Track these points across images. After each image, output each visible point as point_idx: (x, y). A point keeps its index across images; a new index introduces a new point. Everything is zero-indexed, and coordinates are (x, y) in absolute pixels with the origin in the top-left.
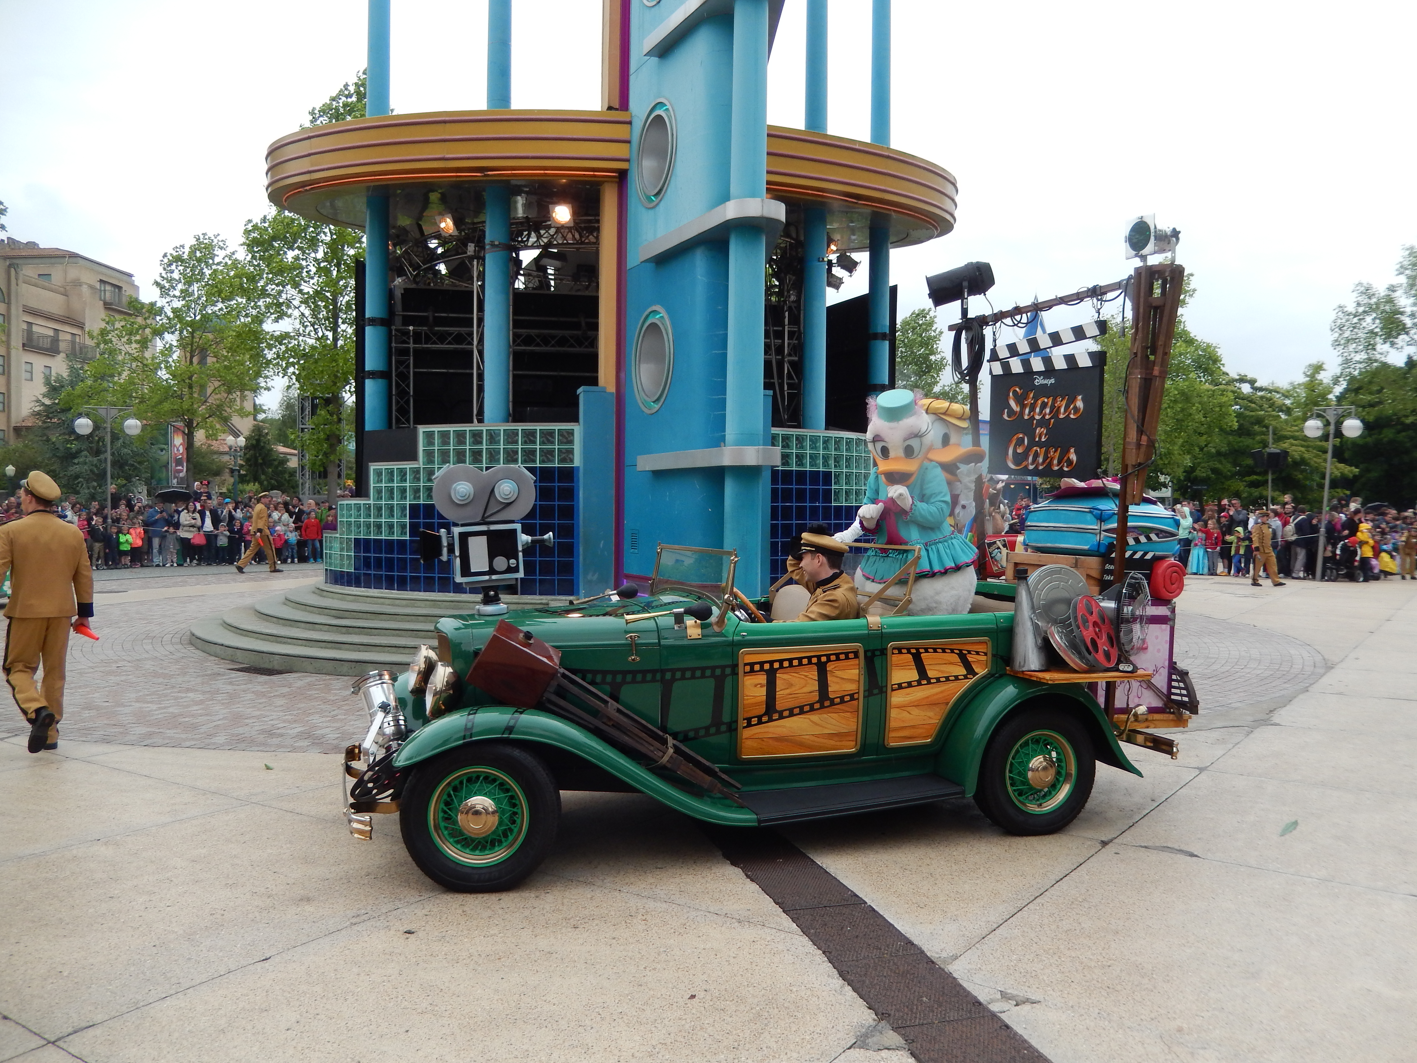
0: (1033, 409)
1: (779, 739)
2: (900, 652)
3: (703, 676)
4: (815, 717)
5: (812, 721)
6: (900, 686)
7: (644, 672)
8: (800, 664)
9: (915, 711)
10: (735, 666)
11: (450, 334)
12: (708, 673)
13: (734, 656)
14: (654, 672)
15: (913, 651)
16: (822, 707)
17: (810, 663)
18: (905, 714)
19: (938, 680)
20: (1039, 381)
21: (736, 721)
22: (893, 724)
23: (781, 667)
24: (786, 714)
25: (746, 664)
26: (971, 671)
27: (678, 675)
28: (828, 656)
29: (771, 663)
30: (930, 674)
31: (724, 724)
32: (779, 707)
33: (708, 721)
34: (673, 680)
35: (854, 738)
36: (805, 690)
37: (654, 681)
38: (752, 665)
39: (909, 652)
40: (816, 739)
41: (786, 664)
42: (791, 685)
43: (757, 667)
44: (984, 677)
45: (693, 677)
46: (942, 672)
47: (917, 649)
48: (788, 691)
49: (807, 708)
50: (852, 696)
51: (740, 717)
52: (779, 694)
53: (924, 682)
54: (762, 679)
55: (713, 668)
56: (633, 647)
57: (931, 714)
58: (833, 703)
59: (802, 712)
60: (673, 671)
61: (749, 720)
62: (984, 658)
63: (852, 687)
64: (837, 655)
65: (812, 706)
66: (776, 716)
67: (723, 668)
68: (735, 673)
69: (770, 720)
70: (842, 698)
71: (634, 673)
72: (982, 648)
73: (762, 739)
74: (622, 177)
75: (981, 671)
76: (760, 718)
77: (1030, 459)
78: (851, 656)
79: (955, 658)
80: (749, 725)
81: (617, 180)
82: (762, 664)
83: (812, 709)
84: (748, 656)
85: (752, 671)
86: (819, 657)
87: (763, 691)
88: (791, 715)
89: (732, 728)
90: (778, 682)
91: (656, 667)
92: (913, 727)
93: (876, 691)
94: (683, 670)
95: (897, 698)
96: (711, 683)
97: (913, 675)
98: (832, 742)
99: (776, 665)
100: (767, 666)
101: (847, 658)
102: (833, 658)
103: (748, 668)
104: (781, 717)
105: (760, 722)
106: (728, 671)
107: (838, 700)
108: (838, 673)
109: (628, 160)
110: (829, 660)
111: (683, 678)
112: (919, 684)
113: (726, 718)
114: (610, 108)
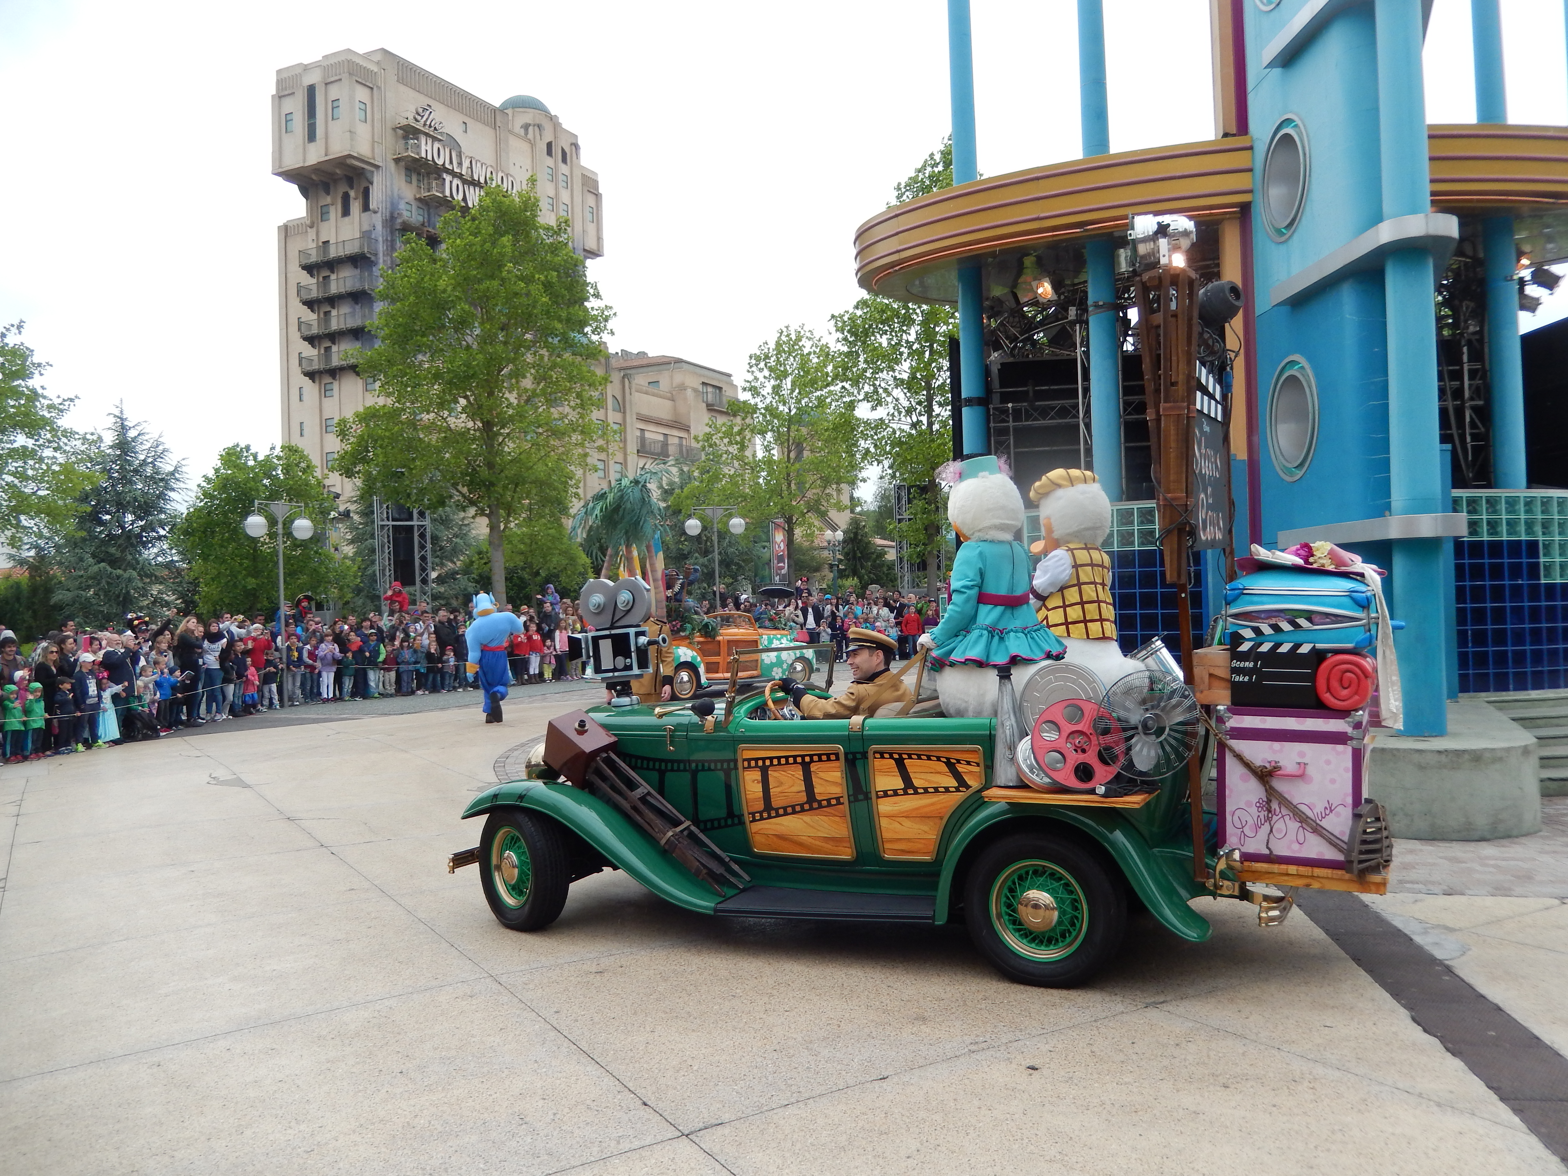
1: (782, 837)
2: (882, 757)
4: (806, 818)
5: (805, 822)
6: (886, 794)
8: (788, 763)
9: (906, 823)
10: (736, 761)
11: (1053, 408)
13: (736, 751)
15: (896, 756)
16: (811, 808)
17: (796, 762)
18: (897, 825)
19: (926, 790)
22: (885, 834)
23: (772, 764)
24: (781, 812)
25: (744, 760)
26: (962, 783)
28: (812, 756)
29: (764, 760)
30: (916, 783)
32: (775, 804)
33: (725, 813)
35: (848, 845)
36: (794, 789)
38: (749, 761)
39: (891, 757)
40: (814, 841)
41: (775, 762)
42: (782, 784)
43: (753, 763)
46: (929, 781)
47: (900, 755)
48: (780, 790)
49: (798, 808)
50: (837, 799)
51: (746, 811)
52: (773, 791)
53: (910, 792)
54: (757, 775)
57: (926, 828)
58: (821, 806)
59: (795, 812)
63: (836, 791)
64: (820, 756)
65: (802, 806)
66: (773, 813)
70: (828, 801)
72: (973, 758)
73: (767, 835)
74: (1245, 211)
75: (975, 784)
76: (761, 813)
78: (833, 757)
79: (943, 767)
80: (754, 820)
81: (1239, 215)
82: (756, 760)
83: (803, 810)
84: (746, 751)
85: (749, 766)
86: (803, 757)
87: (760, 787)
88: (786, 813)
90: (771, 780)
92: (907, 840)
93: (860, 796)
94: (703, 762)
95: (883, 806)
97: (898, 783)
98: (832, 847)
99: (768, 763)
100: (760, 763)
101: (829, 760)
102: (816, 758)
103: (746, 764)
104: (778, 815)
105: (762, 818)
107: (825, 803)
108: (822, 775)
109: (1250, 191)
110: (813, 760)
112: (906, 793)
114: (1226, 135)
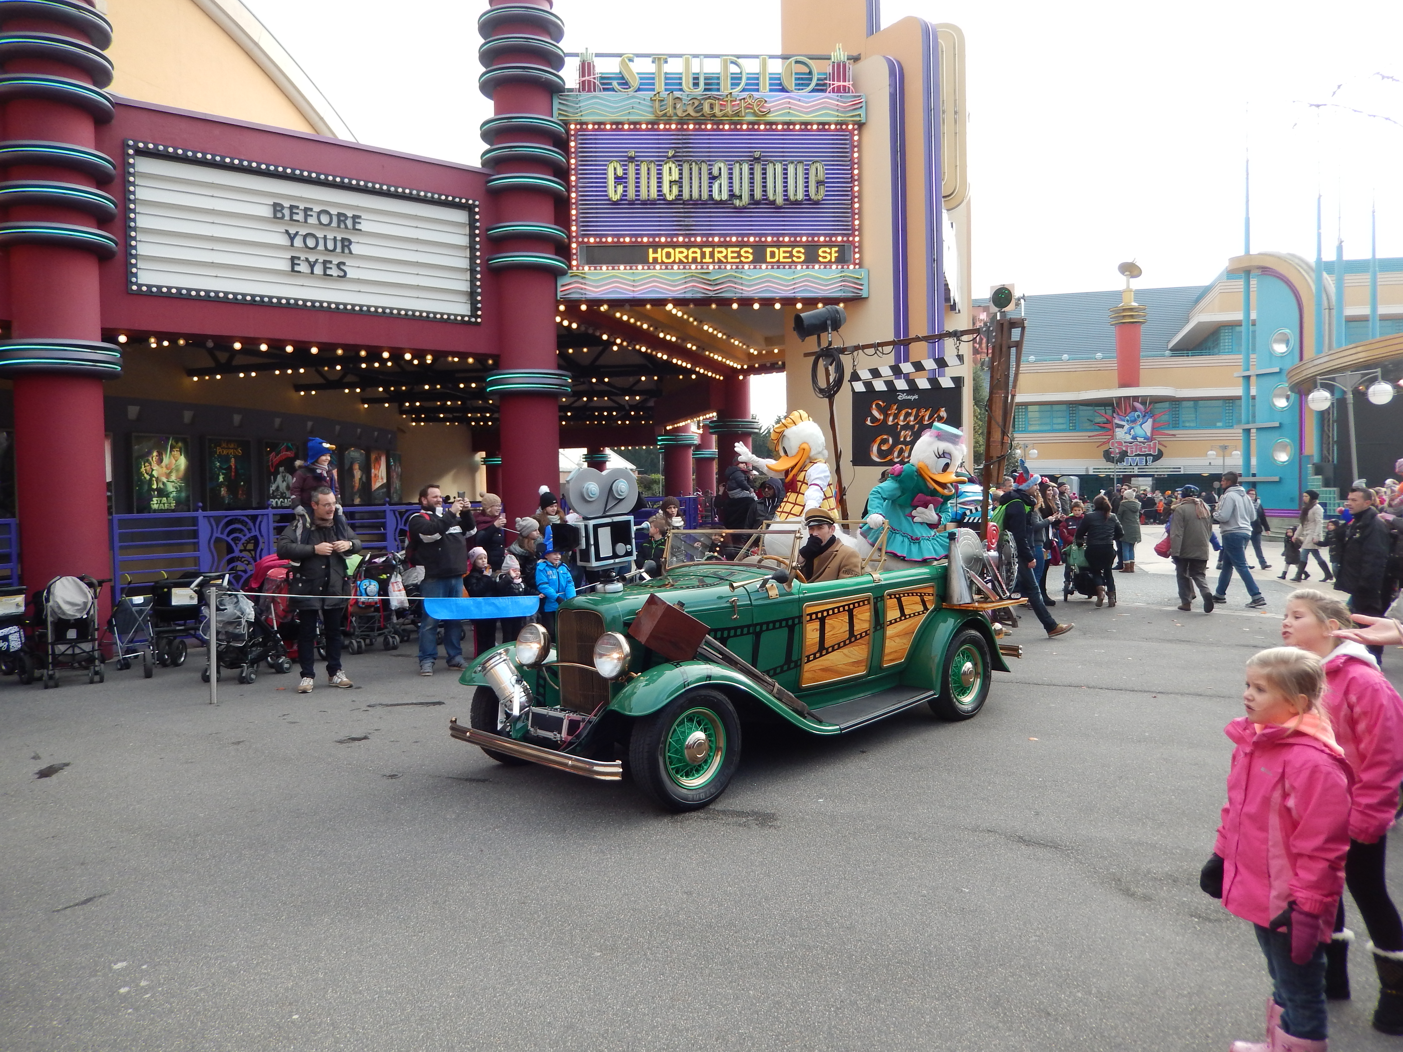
0: (896, 416)
1: (825, 670)
2: (891, 598)
3: (781, 627)
4: (845, 650)
5: (845, 654)
6: (891, 623)
7: (742, 627)
8: (839, 612)
9: (898, 640)
10: (800, 617)
12: (784, 623)
13: (801, 609)
14: (748, 626)
15: (897, 596)
16: (851, 642)
17: (844, 610)
18: (893, 643)
19: (910, 615)
20: (901, 397)
21: (801, 659)
22: (887, 651)
23: (828, 615)
24: (830, 650)
25: (808, 615)
26: (926, 609)
27: (764, 627)
28: (854, 604)
29: (822, 612)
30: (907, 612)
31: (793, 662)
32: (826, 646)
33: (782, 661)
34: (761, 631)
35: (864, 664)
36: (842, 630)
37: (748, 633)
38: (811, 615)
39: (895, 597)
40: (844, 667)
41: (831, 612)
42: (834, 628)
43: (814, 616)
44: (932, 611)
45: (774, 628)
46: (912, 610)
47: (899, 595)
48: (831, 633)
49: (842, 644)
50: (866, 632)
51: (804, 656)
52: (827, 635)
53: (903, 618)
54: (816, 625)
55: (787, 620)
56: (733, 607)
57: (905, 641)
58: (856, 640)
59: (839, 648)
60: (761, 625)
61: (808, 657)
62: (931, 598)
63: (866, 626)
64: (858, 603)
65: (844, 642)
66: (824, 652)
67: (793, 619)
68: (801, 622)
69: (821, 656)
70: (861, 634)
71: (735, 629)
72: (930, 591)
73: (815, 671)
75: (931, 607)
76: (815, 654)
77: (896, 454)
78: (866, 602)
79: (918, 599)
80: (809, 661)
82: (816, 613)
83: (845, 645)
84: (809, 608)
85: (811, 619)
86: (849, 605)
87: (817, 635)
88: (833, 650)
89: (798, 665)
90: (826, 626)
91: (750, 623)
92: (896, 652)
93: (878, 628)
94: (768, 623)
95: (890, 631)
96: (786, 629)
97: (897, 614)
98: (854, 668)
99: (825, 614)
100: (820, 615)
101: (864, 605)
102: (856, 605)
103: (808, 618)
104: (828, 653)
105: (815, 658)
106: (796, 621)
107: (859, 636)
108: (859, 616)
110: (854, 607)
111: (768, 629)
112: (901, 620)
113: (794, 658)
